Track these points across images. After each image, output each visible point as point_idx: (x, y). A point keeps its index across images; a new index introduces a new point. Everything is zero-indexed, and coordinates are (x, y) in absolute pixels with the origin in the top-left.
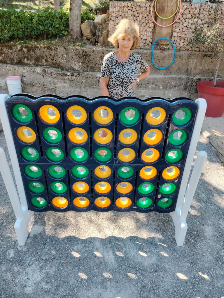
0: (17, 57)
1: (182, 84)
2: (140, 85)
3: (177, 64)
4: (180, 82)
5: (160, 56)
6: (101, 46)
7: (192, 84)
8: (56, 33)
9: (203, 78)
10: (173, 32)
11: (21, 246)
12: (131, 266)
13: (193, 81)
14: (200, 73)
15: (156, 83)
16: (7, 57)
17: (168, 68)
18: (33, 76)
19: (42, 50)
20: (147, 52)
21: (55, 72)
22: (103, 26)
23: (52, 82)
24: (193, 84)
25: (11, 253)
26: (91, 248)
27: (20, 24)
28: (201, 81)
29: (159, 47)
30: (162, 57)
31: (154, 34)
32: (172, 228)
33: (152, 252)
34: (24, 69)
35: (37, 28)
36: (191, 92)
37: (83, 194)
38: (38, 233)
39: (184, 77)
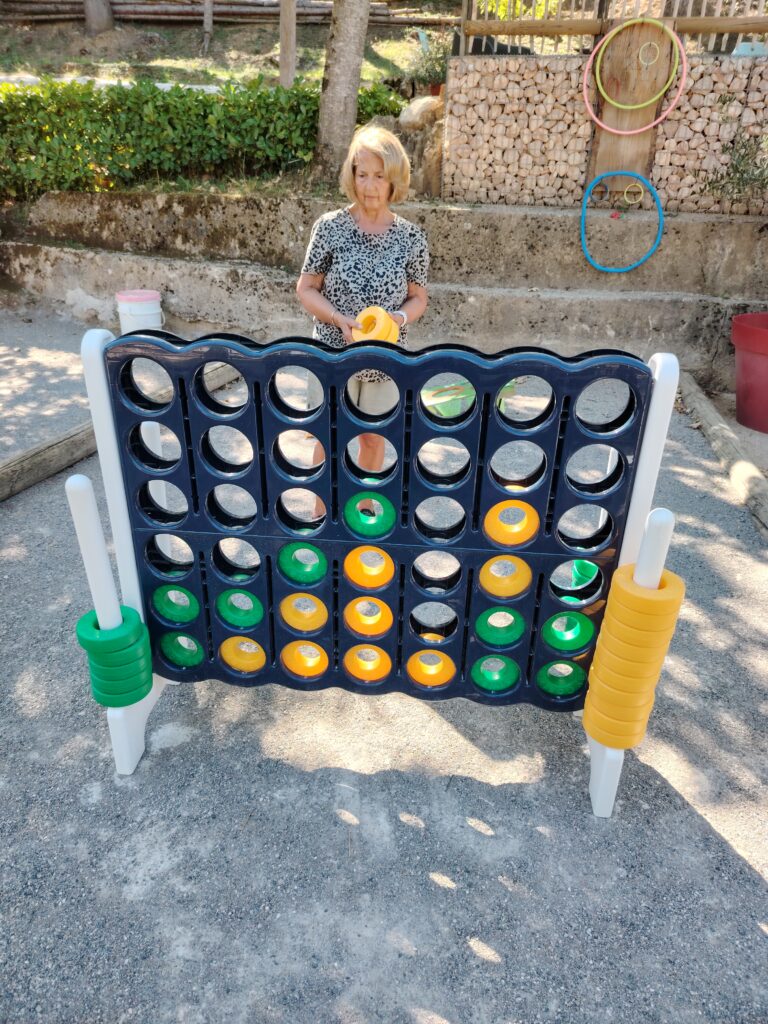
0: (155, 231)
1: (683, 322)
2: (540, 324)
3: (667, 256)
4: (676, 315)
5: (608, 230)
6: (416, 196)
7: (716, 324)
8: (276, 155)
9: (756, 302)
10: (656, 150)
11: (122, 777)
12: (439, 859)
13: (719, 312)
14: (747, 286)
15: (593, 318)
16: (123, 230)
17: (636, 268)
18: (200, 289)
19: (232, 210)
20: (566, 217)
21: (266, 280)
22: (425, 133)
23: (255, 309)
24: (722, 321)
25: (94, 793)
26: (325, 799)
27: (169, 130)
28: (749, 313)
29: (608, 200)
30: (617, 232)
31: (593, 158)
32: (583, 764)
33: (510, 826)
34: (172, 268)
35: (219, 142)
36: (713, 350)
37: (309, 633)
38: (175, 745)
39: (690, 298)
